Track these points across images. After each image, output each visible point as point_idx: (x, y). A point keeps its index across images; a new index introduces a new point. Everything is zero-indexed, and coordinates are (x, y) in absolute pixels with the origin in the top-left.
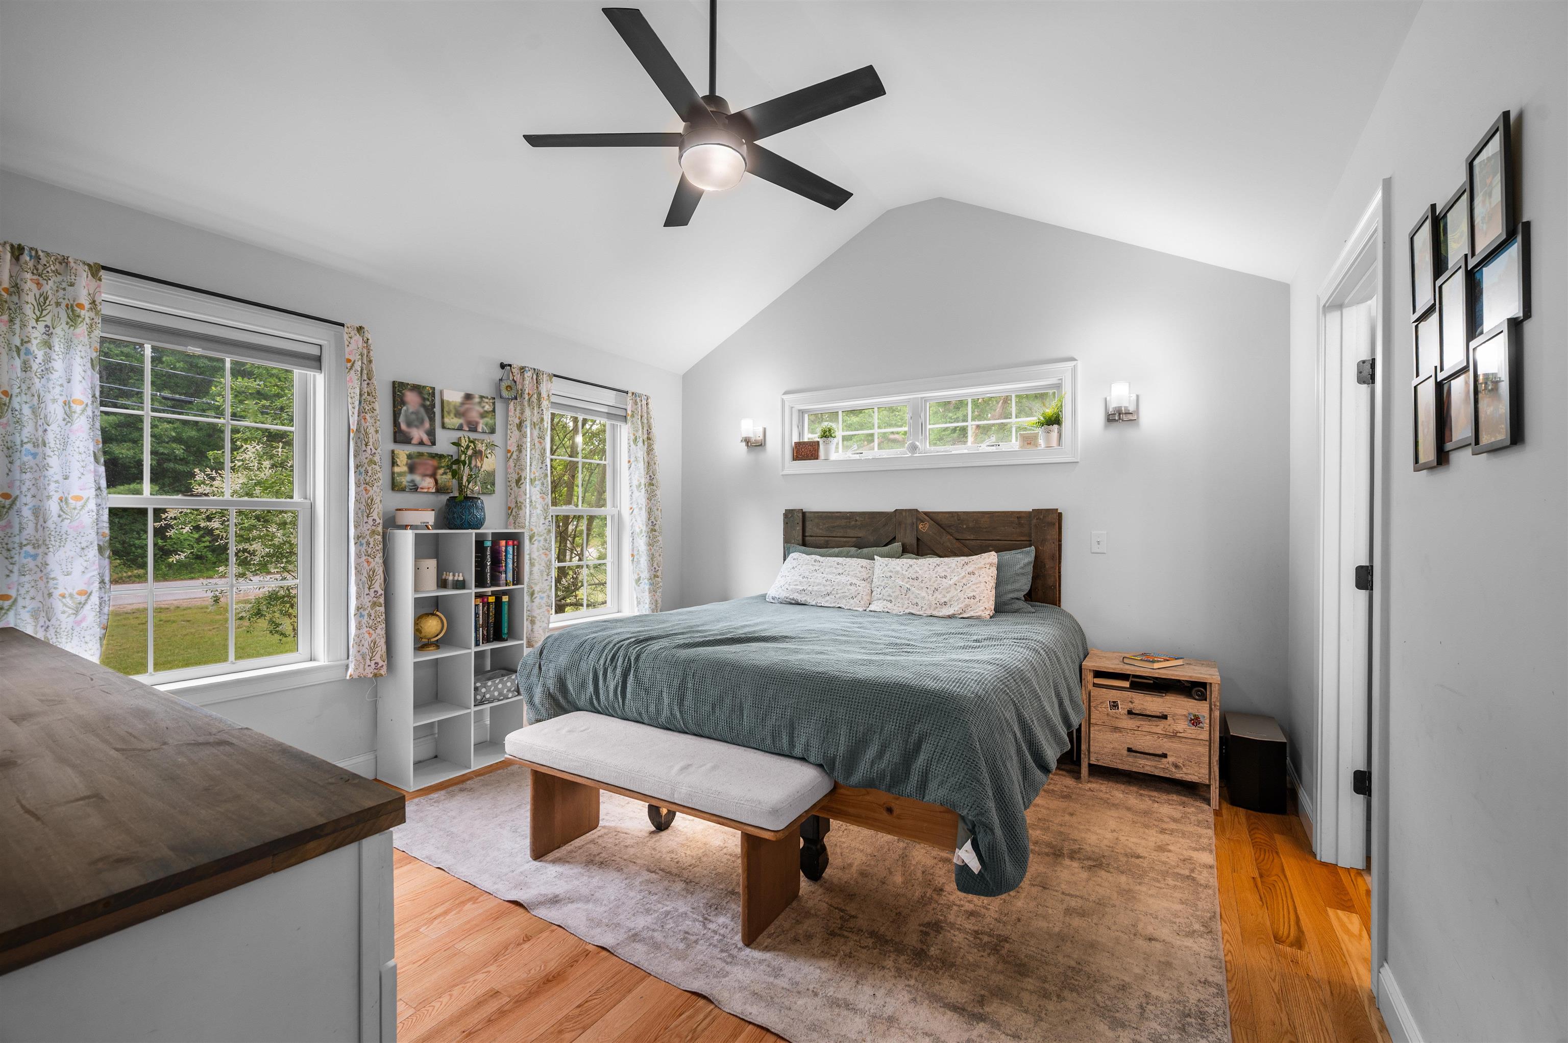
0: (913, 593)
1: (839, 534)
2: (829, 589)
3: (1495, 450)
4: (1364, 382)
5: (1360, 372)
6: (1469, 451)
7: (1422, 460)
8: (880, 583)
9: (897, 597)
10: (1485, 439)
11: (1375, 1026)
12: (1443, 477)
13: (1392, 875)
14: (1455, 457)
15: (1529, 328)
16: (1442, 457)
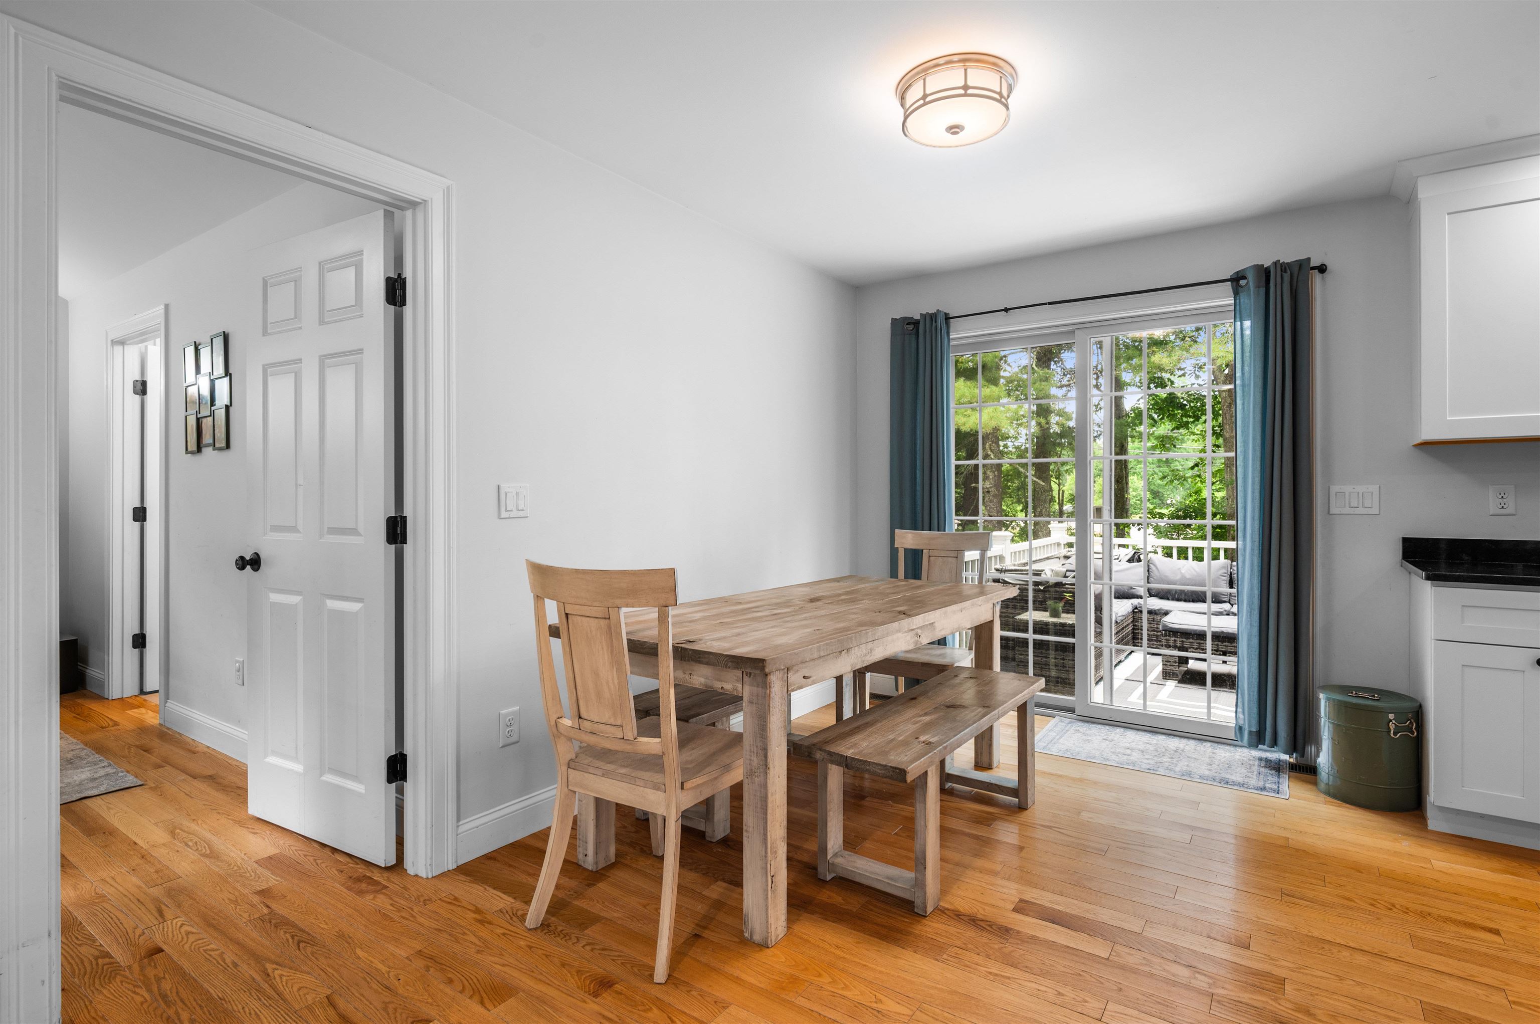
3: (220, 449)
4: (137, 394)
5: (135, 387)
6: (211, 448)
7: (189, 449)
10: (217, 445)
11: (165, 730)
12: (198, 457)
13: (171, 648)
14: (204, 450)
15: (231, 409)
16: (199, 449)
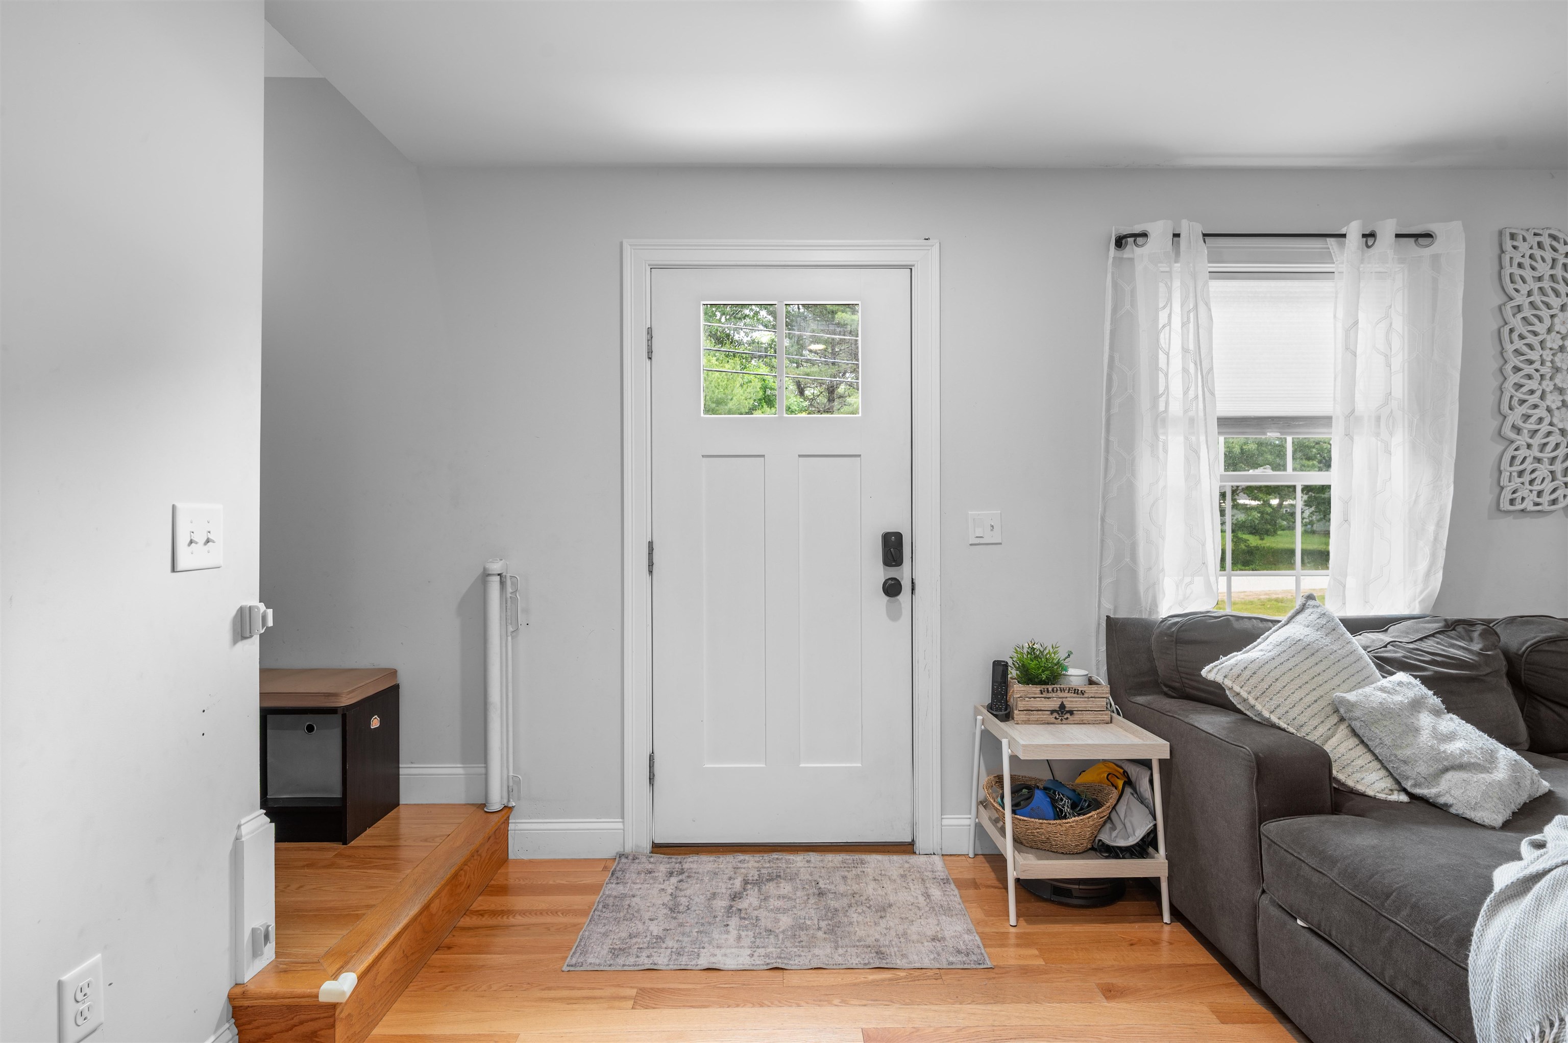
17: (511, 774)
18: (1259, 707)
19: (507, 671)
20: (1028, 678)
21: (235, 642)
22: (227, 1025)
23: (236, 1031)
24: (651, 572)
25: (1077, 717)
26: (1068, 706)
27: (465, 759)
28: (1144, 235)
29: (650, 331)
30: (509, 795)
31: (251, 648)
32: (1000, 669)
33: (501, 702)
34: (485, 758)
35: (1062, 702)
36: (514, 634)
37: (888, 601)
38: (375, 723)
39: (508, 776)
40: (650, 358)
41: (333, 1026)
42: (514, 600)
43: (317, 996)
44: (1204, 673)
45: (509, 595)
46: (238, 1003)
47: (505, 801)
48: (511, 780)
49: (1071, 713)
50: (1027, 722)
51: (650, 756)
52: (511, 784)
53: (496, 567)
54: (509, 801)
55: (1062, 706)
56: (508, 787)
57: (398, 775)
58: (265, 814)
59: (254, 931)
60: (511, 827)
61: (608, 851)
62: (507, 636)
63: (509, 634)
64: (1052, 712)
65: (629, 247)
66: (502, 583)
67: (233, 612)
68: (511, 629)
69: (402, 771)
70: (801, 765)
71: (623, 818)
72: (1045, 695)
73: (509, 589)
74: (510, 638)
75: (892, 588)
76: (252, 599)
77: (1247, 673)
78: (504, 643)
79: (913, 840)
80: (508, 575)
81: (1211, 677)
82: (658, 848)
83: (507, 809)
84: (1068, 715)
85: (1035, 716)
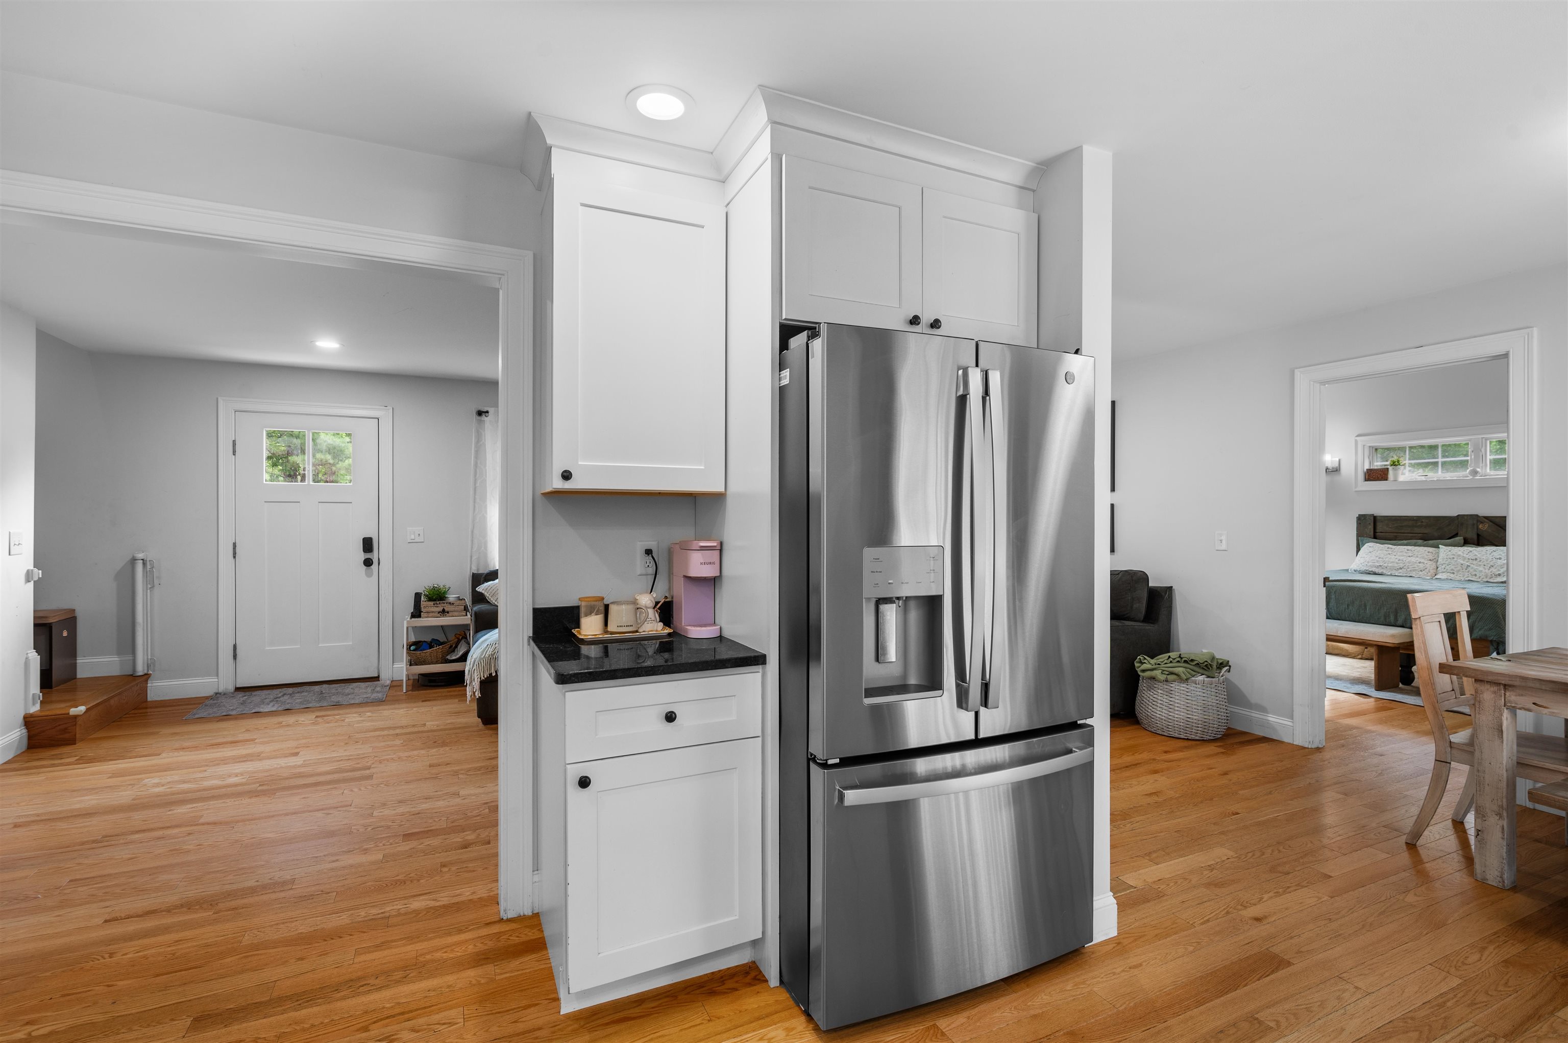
0: (1472, 568)
1: (1406, 531)
2: (1401, 565)
8: (1444, 562)
9: (1458, 571)
17: (149, 657)
18: (492, 599)
19: (147, 607)
20: (430, 599)
21: (26, 583)
22: (23, 728)
23: (27, 731)
24: (234, 557)
25: (450, 614)
26: (446, 609)
27: (119, 653)
28: (487, 412)
29: (234, 443)
30: (148, 668)
31: (31, 585)
32: (418, 596)
33: (143, 622)
34: (133, 652)
35: (444, 608)
36: (151, 589)
37: (366, 569)
38: (65, 634)
39: (148, 659)
40: (234, 455)
41: (75, 725)
42: (152, 572)
43: (69, 714)
44: (477, 589)
45: (148, 570)
46: (28, 720)
47: (146, 672)
48: (149, 660)
49: (448, 612)
50: (427, 617)
51: (234, 645)
52: (149, 662)
53: (140, 556)
54: (148, 671)
55: (444, 610)
56: (148, 664)
57: (76, 663)
58: (36, 652)
59: (33, 694)
60: (149, 685)
61: (209, 692)
62: (147, 590)
63: (148, 589)
64: (439, 612)
65: (222, 401)
66: (144, 564)
67: (25, 571)
68: (149, 586)
69: (78, 661)
70: (320, 645)
71: (218, 676)
72: (435, 605)
73: (149, 567)
74: (149, 591)
75: (368, 563)
76: (31, 567)
77: (490, 588)
78: (145, 593)
79: (379, 676)
80: (148, 560)
81: (478, 590)
82: (238, 689)
83: (147, 677)
84: (446, 614)
85: (431, 615)
